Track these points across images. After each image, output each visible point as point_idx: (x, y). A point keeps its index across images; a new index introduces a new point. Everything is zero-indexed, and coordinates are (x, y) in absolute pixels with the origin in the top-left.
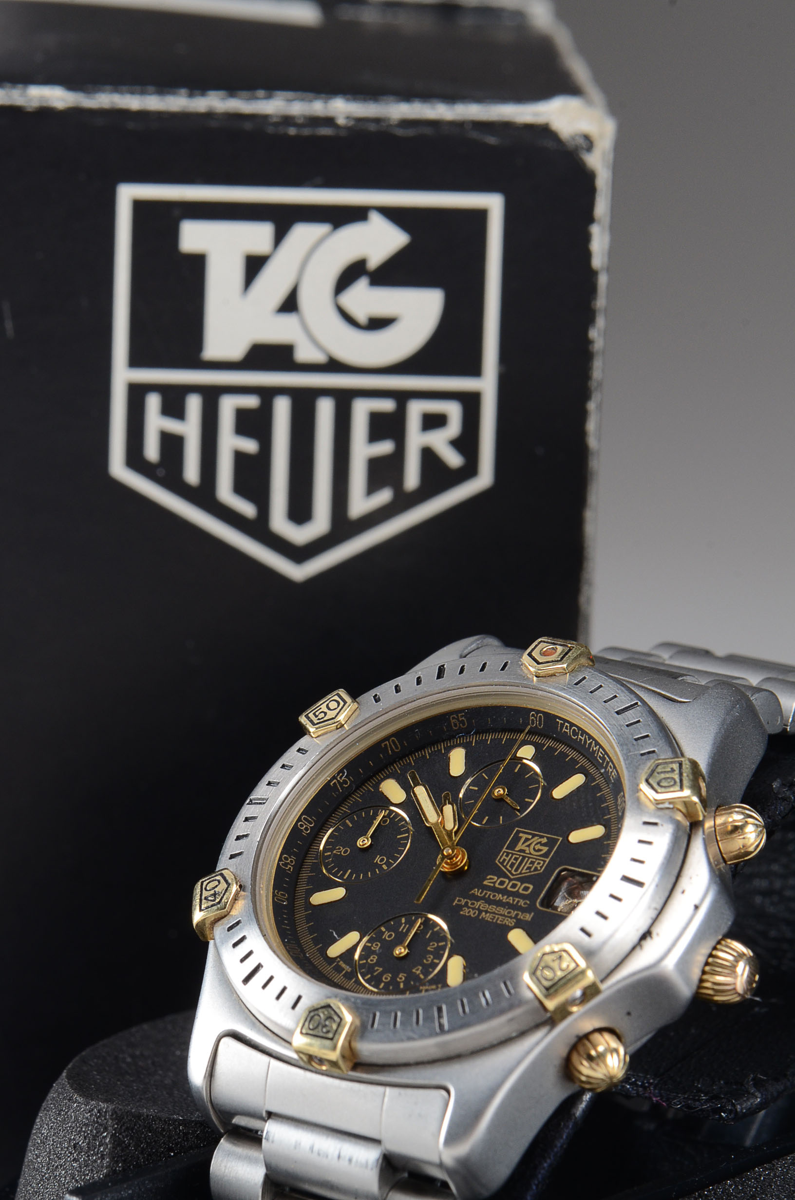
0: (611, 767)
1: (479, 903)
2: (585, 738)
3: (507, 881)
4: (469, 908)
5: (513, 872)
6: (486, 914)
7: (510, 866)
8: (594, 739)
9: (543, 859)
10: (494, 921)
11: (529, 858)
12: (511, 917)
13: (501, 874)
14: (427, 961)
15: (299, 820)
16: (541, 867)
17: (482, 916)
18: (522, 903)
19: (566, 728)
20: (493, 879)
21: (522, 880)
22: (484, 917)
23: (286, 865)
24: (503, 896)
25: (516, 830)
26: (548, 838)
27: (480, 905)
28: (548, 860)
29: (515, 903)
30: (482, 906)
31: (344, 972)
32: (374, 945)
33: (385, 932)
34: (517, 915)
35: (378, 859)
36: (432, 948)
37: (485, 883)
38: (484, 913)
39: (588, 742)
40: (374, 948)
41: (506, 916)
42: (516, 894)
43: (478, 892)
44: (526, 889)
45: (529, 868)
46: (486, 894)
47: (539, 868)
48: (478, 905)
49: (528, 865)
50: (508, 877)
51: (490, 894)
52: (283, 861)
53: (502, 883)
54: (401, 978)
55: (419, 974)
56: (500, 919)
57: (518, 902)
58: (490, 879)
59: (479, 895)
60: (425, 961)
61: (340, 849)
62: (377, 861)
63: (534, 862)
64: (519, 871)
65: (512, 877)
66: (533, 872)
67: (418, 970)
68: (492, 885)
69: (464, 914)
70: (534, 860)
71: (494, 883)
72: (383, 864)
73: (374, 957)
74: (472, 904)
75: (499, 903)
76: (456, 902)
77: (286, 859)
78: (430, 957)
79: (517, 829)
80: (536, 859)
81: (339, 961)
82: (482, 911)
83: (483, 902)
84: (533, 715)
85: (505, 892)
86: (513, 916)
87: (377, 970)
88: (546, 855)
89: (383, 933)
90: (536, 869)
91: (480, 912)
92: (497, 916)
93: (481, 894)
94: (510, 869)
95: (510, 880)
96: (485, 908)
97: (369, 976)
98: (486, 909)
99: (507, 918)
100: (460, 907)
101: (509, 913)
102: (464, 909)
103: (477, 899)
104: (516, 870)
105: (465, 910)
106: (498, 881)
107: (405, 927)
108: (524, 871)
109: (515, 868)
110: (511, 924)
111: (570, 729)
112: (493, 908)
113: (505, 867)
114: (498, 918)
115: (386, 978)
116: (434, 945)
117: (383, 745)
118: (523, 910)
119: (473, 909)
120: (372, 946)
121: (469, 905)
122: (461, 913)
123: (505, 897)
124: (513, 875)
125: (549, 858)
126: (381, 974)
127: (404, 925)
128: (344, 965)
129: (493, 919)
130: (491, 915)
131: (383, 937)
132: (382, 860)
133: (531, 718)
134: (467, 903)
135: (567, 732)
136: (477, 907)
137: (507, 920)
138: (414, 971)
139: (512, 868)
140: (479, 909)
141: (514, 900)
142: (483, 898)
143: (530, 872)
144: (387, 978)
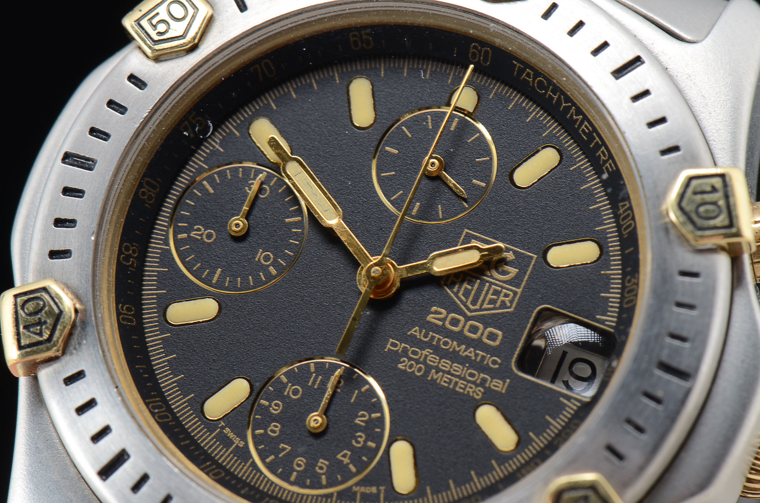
0: (603, 152)
1: (425, 352)
2: (559, 98)
3: (461, 318)
4: (410, 359)
5: (469, 303)
6: (437, 372)
7: (463, 295)
8: (574, 104)
9: (514, 288)
10: (451, 386)
11: (491, 284)
12: (474, 383)
13: (452, 308)
14: (358, 442)
15: (140, 186)
16: (511, 302)
17: (431, 376)
18: (489, 360)
19: (528, 75)
20: (440, 313)
21: (486, 321)
22: (435, 377)
23: (127, 258)
24: (459, 345)
25: (464, 234)
26: (515, 252)
27: (426, 356)
28: (519, 291)
29: (479, 359)
30: (429, 358)
31: (234, 446)
32: (273, 404)
33: (287, 383)
34: (484, 380)
35: (260, 255)
36: (362, 421)
37: (430, 318)
38: (434, 371)
39: (564, 105)
40: (276, 410)
41: (469, 381)
42: (478, 344)
43: (420, 333)
44: (492, 337)
45: (492, 302)
46: (433, 338)
47: (509, 304)
48: (423, 357)
49: (490, 296)
50: (464, 315)
51: (439, 340)
52: (124, 254)
53: (455, 322)
54: (321, 468)
55: (348, 464)
56: (459, 385)
57: (483, 357)
58: (436, 313)
59: (422, 338)
60: (354, 442)
61: (199, 230)
62: (259, 259)
63: (500, 292)
64: (479, 304)
65: (469, 314)
66: (500, 308)
67: (344, 456)
68: (440, 323)
69: (404, 368)
70: (499, 289)
71: (443, 320)
72: (269, 266)
73: (276, 427)
74: (414, 353)
75: (454, 357)
76: (388, 346)
77: (127, 249)
78: (360, 437)
79: (466, 230)
80: (502, 287)
81: (223, 428)
82: (432, 367)
83: (431, 351)
84: (475, 47)
85: (460, 337)
86: (478, 382)
87: (284, 449)
88: (515, 282)
89: (285, 386)
90: (503, 305)
91: (429, 368)
92: (455, 379)
93: (425, 337)
94: (463, 298)
95: (468, 319)
96: (434, 362)
97: (272, 457)
98: (436, 364)
99: (469, 385)
100: (396, 357)
101: (472, 375)
102: (402, 360)
103: (422, 345)
104: (474, 303)
105: (404, 361)
106: (449, 319)
107: (316, 378)
108: (485, 306)
109: (471, 298)
110: (478, 395)
111: (534, 79)
112: (445, 364)
113: (456, 294)
114: (456, 383)
115: (299, 465)
116: (363, 416)
117: (252, 69)
118: (494, 374)
119: (417, 362)
120: (270, 406)
121: (410, 353)
122: (400, 366)
123: (463, 347)
124: (471, 311)
125: (521, 290)
126: (291, 456)
127: (314, 375)
128: (231, 435)
129: (449, 383)
130: (446, 375)
131: (286, 393)
132: (267, 258)
133: (472, 50)
134: (405, 350)
135: (528, 82)
136: (421, 360)
137: (471, 388)
138: (339, 456)
139: (467, 298)
140: (424, 363)
141: (476, 355)
142: (429, 345)
143: (494, 309)
144: (300, 463)
